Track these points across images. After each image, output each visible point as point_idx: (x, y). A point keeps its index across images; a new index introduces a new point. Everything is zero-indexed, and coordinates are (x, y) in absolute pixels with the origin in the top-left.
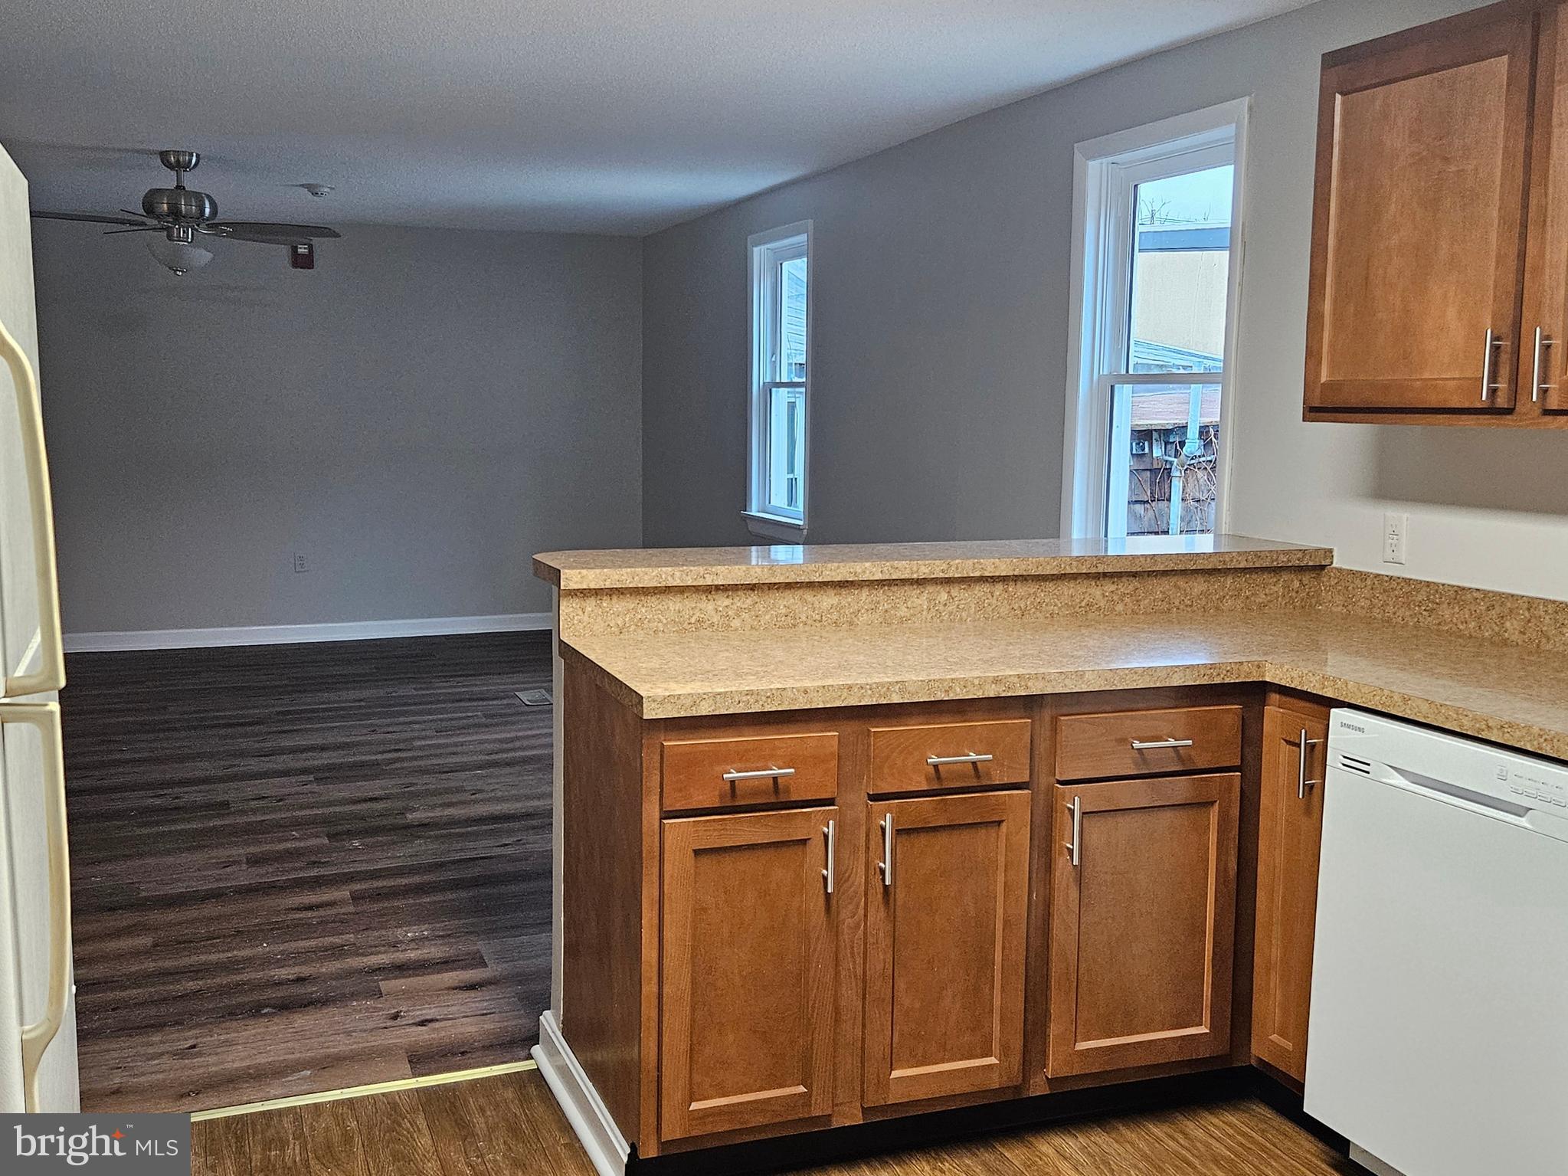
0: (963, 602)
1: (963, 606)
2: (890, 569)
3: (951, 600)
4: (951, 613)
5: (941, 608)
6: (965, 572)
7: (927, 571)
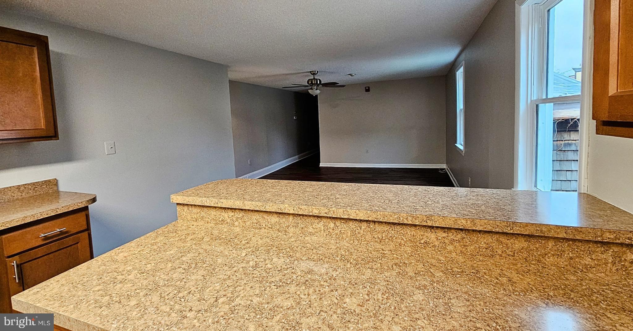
0: (343, 229)
1: (344, 231)
2: (298, 209)
3: (336, 228)
4: (337, 234)
5: (331, 231)
6: (338, 215)
7: (317, 212)
